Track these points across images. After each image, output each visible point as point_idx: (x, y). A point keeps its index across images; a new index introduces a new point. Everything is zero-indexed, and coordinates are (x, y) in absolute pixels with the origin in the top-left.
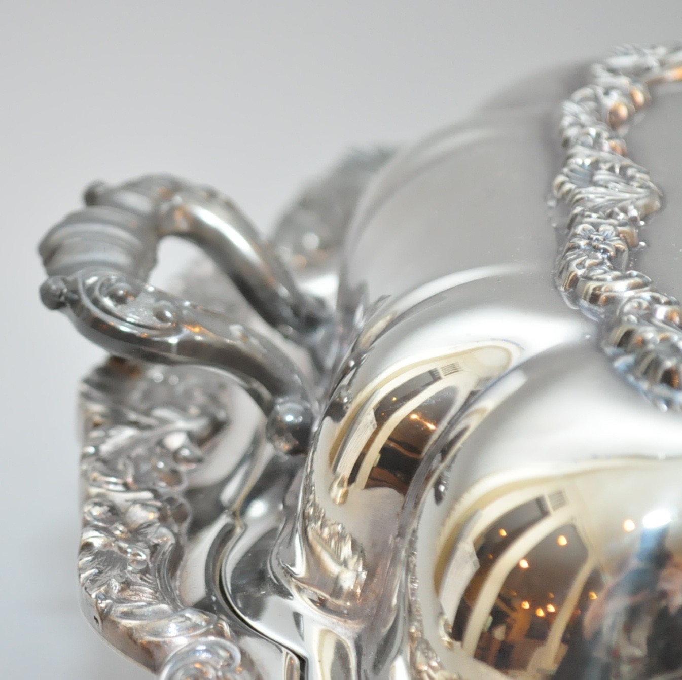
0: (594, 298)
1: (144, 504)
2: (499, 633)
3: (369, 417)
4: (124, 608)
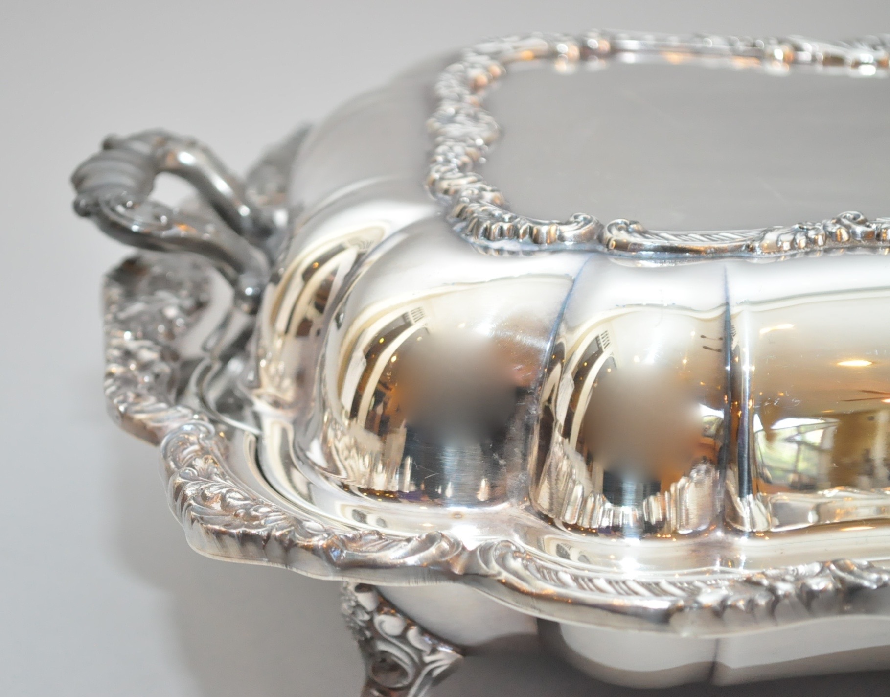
0: (446, 192)
1: (149, 349)
2: (380, 409)
3: (298, 280)
4: (137, 408)
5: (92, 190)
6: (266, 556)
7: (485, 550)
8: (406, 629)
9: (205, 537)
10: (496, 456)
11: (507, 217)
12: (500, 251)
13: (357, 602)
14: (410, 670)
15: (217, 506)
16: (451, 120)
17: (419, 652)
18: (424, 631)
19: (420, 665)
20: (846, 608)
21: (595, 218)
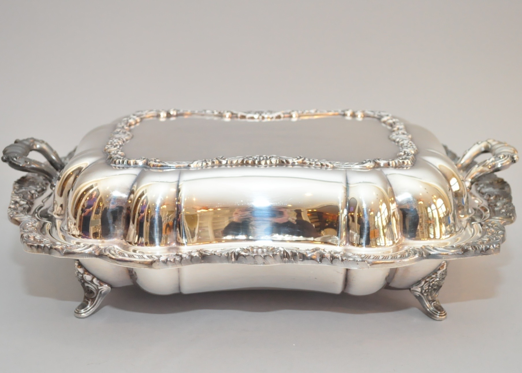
0: (108, 152)
1: (24, 201)
4: (16, 216)
5: (7, 154)
6: (44, 251)
7: (105, 249)
8: (93, 279)
9: (27, 247)
10: (114, 225)
11: (122, 158)
12: (119, 167)
13: (78, 271)
14: (95, 292)
15: (32, 239)
16: (118, 133)
17: (97, 286)
18: (98, 279)
19: (98, 290)
20: (202, 261)
21: (146, 158)
